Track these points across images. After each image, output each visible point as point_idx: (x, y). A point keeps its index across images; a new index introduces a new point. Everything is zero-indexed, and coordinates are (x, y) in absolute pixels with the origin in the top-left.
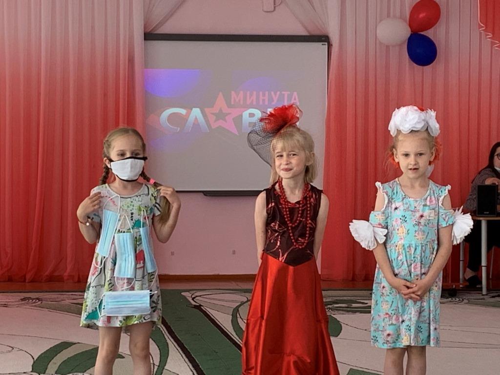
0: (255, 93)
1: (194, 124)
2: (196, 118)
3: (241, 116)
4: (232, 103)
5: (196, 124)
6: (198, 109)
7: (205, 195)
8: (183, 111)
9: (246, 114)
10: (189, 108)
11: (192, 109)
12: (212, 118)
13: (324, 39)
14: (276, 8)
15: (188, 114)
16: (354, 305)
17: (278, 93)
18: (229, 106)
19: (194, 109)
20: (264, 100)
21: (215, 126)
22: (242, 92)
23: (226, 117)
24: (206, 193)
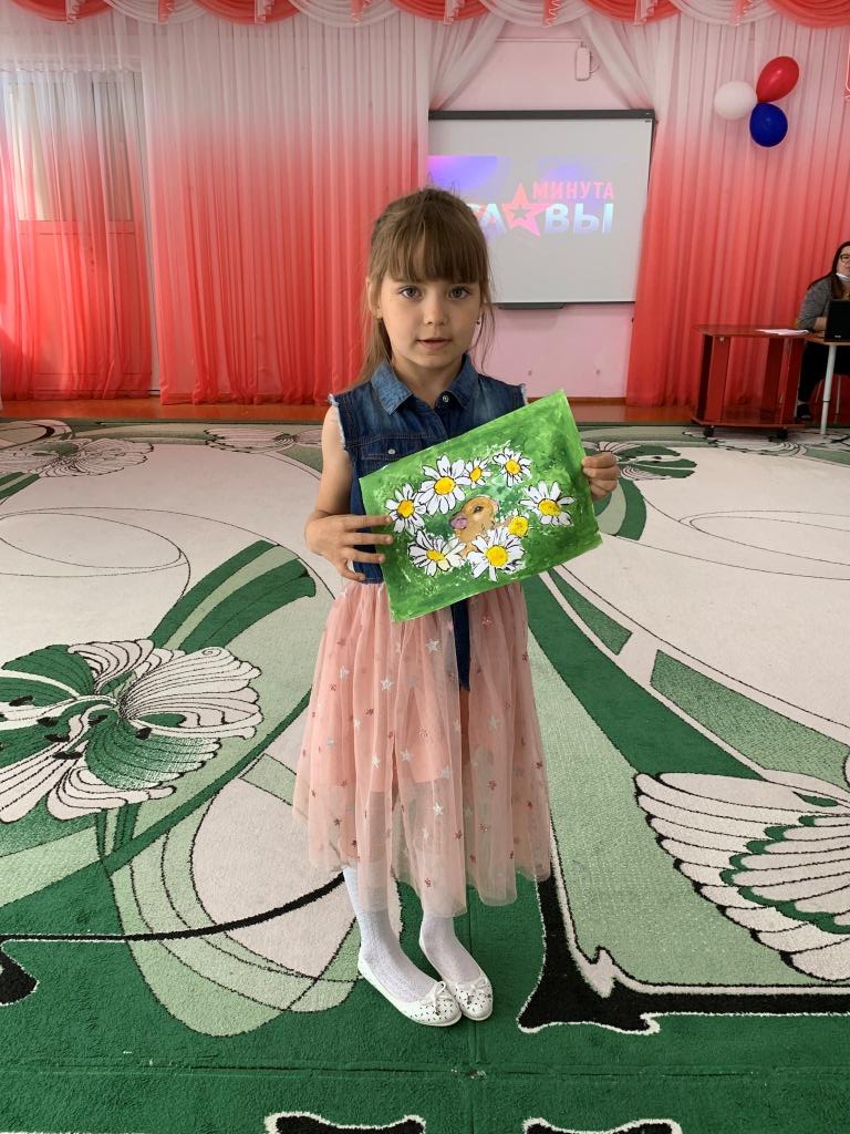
1: (489, 223)
2: (492, 216)
4: (535, 197)
5: (492, 224)
6: (494, 206)
9: (549, 211)
10: (484, 204)
12: (510, 216)
13: (648, 114)
14: (593, 75)
16: (664, 458)
17: (589, 184)
18: (530, 200)
19: (489, 205)
21: (511, 227)
22: (546, 184)
23: (527, 215)
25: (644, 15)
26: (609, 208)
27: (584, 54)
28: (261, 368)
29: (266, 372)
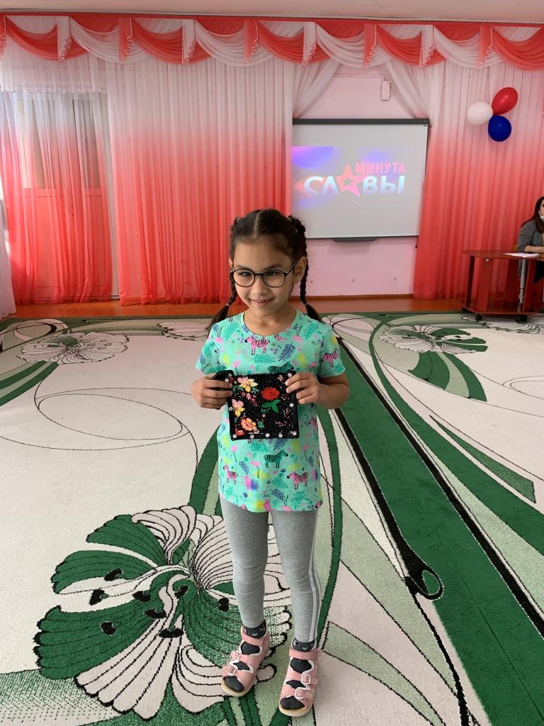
0: (373, 163)
1: (329, 188)
2: (330, 185)
3: (362, 182)
6: (331, 178)
7: (335, 241)
8: (320, 179)
9: (366, 180)
10: (325, 177)
11: (327, 177)
12: (342, 184)
13: (425, 121)
14: (392, 97)
15: (324, 181)
16: (462, 337)
17: (390, 164)
18: (354, 174)
19: (329, 177)
20: (379, 170)
21: (343, 190)
22: (363, 164)
23: (352, 183)
24: (336, 240)
25: (425, 61)
26: (402, 179)
27: (386, 85)
28: (185, 280)
29: (189, 283)
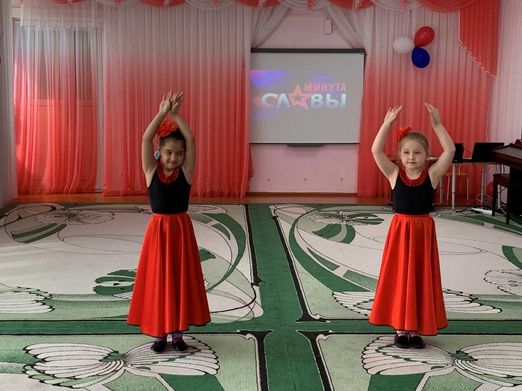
0: (319, 84)
1: (282, 103)
2: (283, 99)
3: (310, 98)
4: (305, 90)
5: (283, 103)
6: (284, 95)
8: (275, 95)
9: (313, 97)
10: (279, 93)
12: (293, 100)
13: (361, 50)
14: (333, 32)
15: (278, 97)
16: (369, 218)
17: (333, 84)
18: (303, 92)
19: (282, 94)
20: (324, 89)
21: (294, 105)
22: (311, 84)
23: (302, 99)
24: (289, 145)
25: (357, 6)
26: (344, 96)
27: (328, 23)
